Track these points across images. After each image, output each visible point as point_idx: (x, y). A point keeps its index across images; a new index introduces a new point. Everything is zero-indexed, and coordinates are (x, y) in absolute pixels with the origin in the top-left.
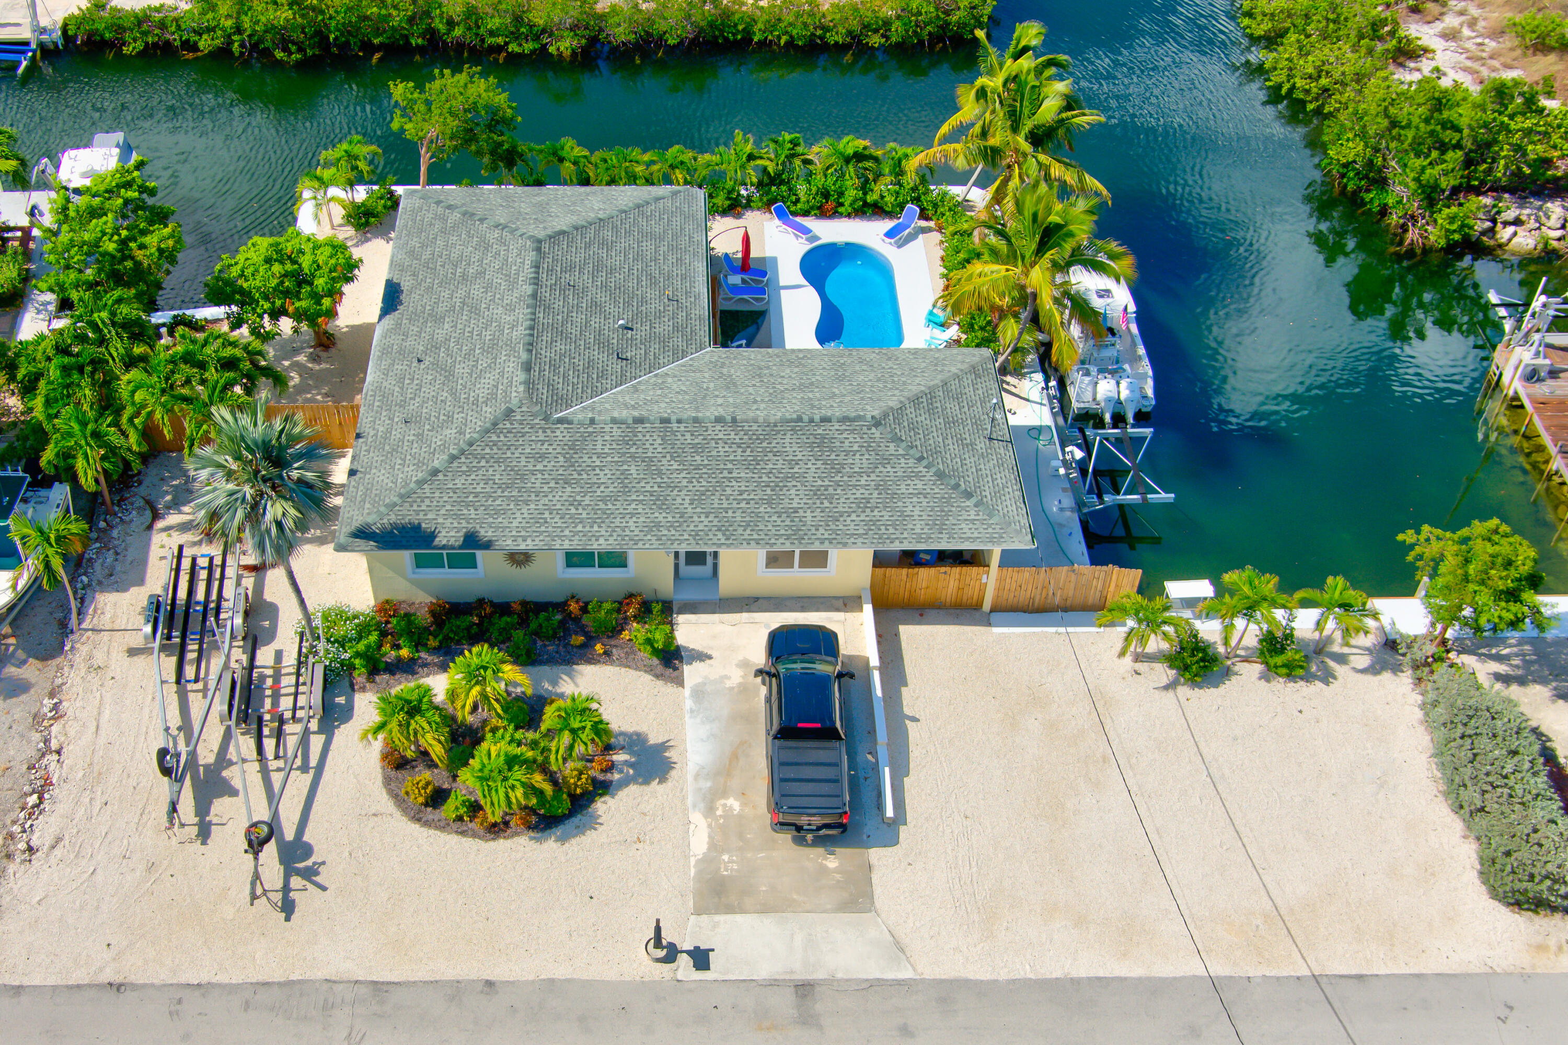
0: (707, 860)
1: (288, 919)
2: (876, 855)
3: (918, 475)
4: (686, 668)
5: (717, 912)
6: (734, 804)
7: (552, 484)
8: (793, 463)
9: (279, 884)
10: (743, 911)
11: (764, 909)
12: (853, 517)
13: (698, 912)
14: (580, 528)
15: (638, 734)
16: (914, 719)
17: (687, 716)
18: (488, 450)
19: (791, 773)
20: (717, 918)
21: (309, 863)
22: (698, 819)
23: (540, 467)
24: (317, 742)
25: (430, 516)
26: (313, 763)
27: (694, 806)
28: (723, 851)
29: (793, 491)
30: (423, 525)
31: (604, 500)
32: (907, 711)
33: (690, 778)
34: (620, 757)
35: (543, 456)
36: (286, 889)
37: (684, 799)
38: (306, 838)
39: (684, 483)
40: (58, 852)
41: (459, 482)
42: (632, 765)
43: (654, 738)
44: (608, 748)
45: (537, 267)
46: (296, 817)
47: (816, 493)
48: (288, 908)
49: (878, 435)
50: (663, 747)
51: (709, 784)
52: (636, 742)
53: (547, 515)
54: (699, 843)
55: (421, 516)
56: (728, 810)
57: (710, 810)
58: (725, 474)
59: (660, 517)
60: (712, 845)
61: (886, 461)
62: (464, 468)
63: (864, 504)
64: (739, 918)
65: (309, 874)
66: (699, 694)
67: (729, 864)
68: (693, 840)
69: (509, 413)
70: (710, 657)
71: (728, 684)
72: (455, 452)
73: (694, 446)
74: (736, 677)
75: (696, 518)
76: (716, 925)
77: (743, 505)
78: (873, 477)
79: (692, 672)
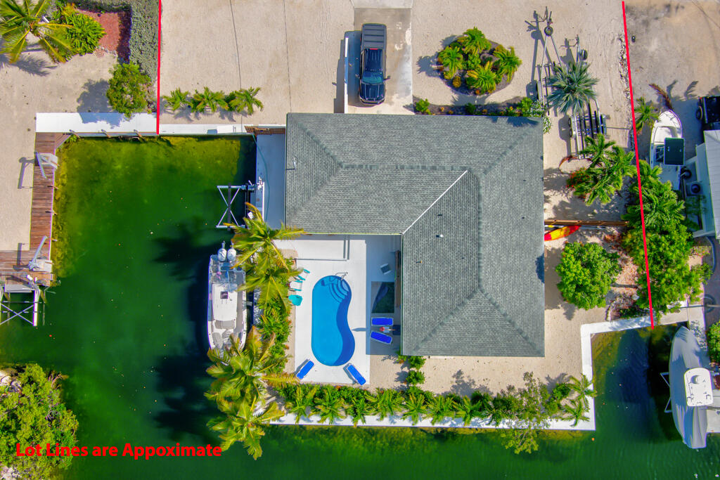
0: (406, 27)
1: (535, 12)
2: (352, 29)
3: (327, 141)
4: (412, 102)
5: (403, 9)
6: (397, 48)
7: (466, 141)
8: (375, 148)
9: (539, 23)
10: (396, 9)
11: (389, 10)
12: (353, 125)
13: (409, 9)
14: (454, 123)
15: (429, 76)
16: (333, 84)
17: (412, 83)
18: (492, 156)
19: (379, 39)
20: (403, 7)
21: (532, 31)
22: (409, 43)
23: (471, 148)
24: (537, 78)
25: (510, 130)
26: (536, 69)
27: (410, 48)
28: (401, 30)
29: (375, 136)
30: (512, 126)
31: (446, 135)
32: (335, 87)
33: (411, 58)
34: (434, 67)
35: (471, 153)
36: (537, 22)
37: (413, 50)
38: (534, 40)
39: (416, 140)
40: (611, 38)
41: (501, 143)
42: (430, 63)
43: (424, 73)
44: (439, 70)
45: (479, 267)
46: (538, 48)
47: (366, 135)
48: (536, 15)
49: (341, 158)
50: (421, 71)
51: (405, 56)
52: (430, 73)
53: (467, 129)
54: (408, 34)
55: (513, 130)
56: (399, 46)
57: (405, 45)
58: (400, 144)
59: (425, 127)
60: (404, 33)
61: (339, 148)
62: (500, 149)
63: (349, 130)
64: (396, 7)
65: (531, 27)
66: (408, 91)
67: (399, 26)
68: (410, 35)
69: (485, 172)
70: (404, 107)
71: (397, 95)
72: (504, 156)
73: (412, 156)
74: (394, 98)
75: (412, 126)
76: (404, 4)
77: (394, 131)
78: (344, 141)
79: (410, 101)
